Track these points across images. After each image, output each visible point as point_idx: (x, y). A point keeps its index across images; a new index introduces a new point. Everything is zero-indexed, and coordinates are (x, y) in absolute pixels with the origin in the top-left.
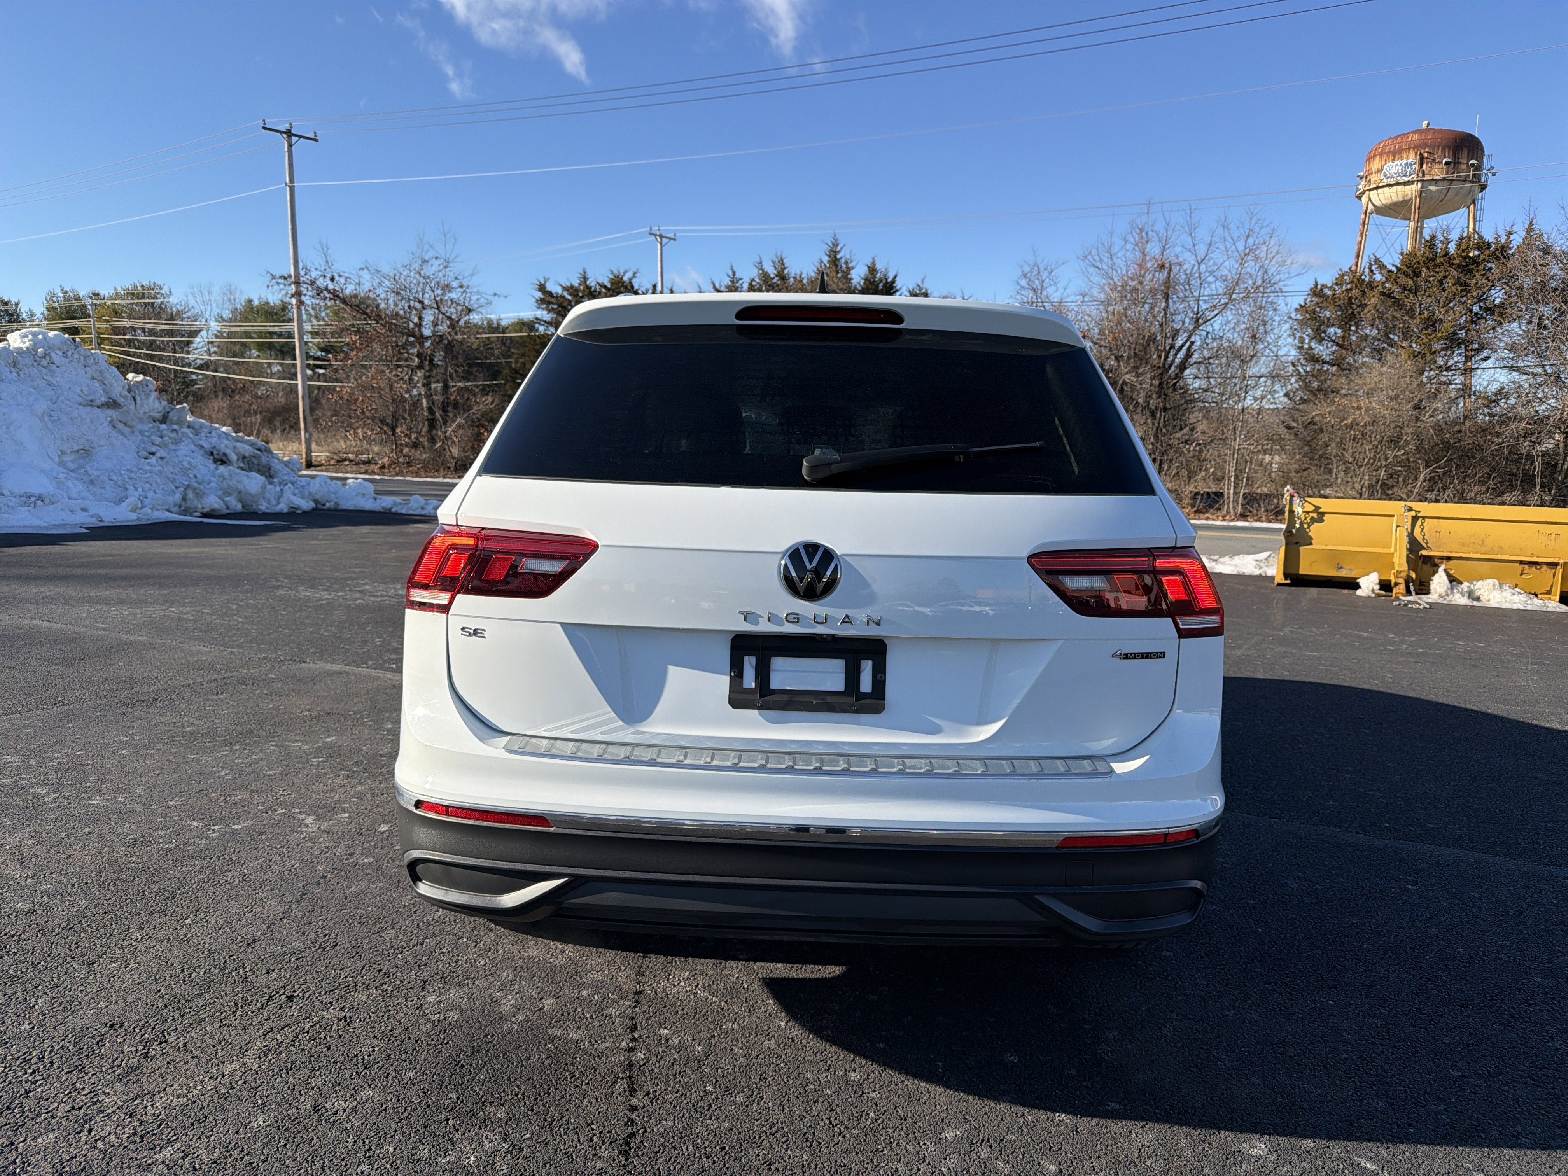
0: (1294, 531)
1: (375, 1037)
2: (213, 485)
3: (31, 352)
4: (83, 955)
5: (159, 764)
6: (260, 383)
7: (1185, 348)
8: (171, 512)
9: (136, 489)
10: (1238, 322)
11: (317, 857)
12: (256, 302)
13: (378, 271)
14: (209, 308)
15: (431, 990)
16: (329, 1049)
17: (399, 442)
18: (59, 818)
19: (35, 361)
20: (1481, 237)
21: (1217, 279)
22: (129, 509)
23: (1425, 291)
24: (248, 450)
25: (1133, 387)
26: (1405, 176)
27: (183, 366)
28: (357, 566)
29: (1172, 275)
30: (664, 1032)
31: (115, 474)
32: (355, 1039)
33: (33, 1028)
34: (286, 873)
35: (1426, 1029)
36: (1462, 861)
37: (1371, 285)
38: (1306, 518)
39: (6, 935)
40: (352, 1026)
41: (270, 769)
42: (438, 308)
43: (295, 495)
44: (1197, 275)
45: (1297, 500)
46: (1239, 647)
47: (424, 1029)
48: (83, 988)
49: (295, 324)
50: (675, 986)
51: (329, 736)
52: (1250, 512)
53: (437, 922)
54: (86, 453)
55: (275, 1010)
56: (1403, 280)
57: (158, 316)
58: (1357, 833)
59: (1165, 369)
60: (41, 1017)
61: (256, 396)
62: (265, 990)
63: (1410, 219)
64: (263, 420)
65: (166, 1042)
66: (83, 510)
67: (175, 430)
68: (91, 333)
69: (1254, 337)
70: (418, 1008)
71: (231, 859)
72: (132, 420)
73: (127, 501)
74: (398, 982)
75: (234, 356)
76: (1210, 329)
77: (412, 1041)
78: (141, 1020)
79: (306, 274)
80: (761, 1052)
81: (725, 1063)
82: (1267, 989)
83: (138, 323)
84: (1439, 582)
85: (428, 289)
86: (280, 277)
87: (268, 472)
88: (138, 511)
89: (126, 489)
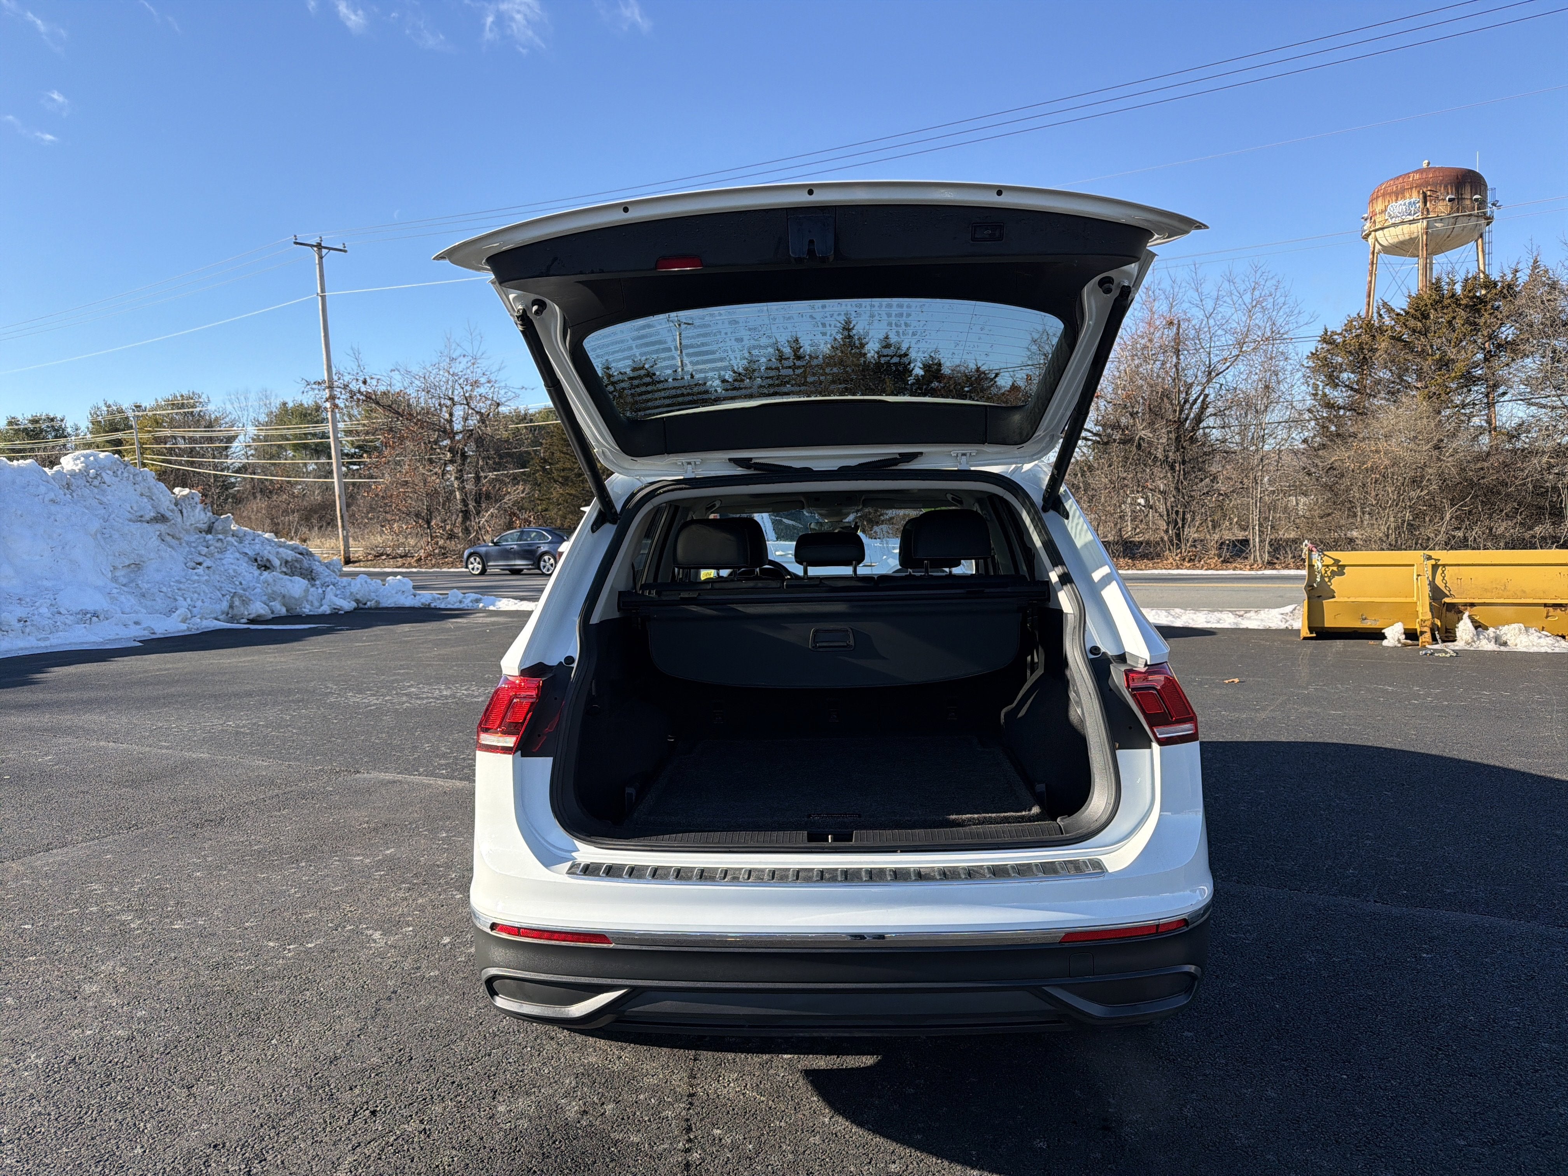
0: (1315, 585)
1: (453, 1148)
2: (258, 590)
3: (84, 473)
4: (182, 1079)
5: (232, 885)
6: (297, 483)
7: (1199, 401)
8: (219, 620)
9: (185, 599)
10: (1251, 372)
11: (386, 972)
12: (290, 405)
13: (408, 372)
14: (246, 413)
15: (501, 1100)
16: (412, 1161)
17: (434, 535)
18: (146, 944)
19: (88, 482)
20: (1487, 276)
21: (1226, 332)
22: (180, 619)
23: (1435, 332)
24: (290, 555)
25: (1150, 443)
26: (1410, 214)
27: (222, 470)
28: (402, 667)
29: (1181, 331)
30: (717, 1132)
31: (165, 586)
32: (435, 1150)
33: (145, 1152)
34: (359, 989)
35: (1435, 1099)
36: (1476, 926)
37: (1381, 330)
38: (1326, 572)
39: (110, 1062)
40: (432, 1138)
41: (336, 885)
42: (468, 404)
43: (336, 596)
44: (1206, 329)
45: (1315, 555)
46: (1263, 709)
47: (497, 1138)
48: (185, 1111)
49: (330, 425)
50: (725, 1087)
51: (388, 849)
52: (1277, 559)
53: (502, 1032)
54: (137, 567)
55: (361, 1125)
56: (1412, 323)
57: (197, 424)
58: (1375, 901)
59: (1181, 423)
60: (151, 1141)
61: (293, 496)
62: (350, 1106)
63: (1418, 256)
64: (301, 519)
65: (265, 1160)
66: (136, 623)
67: (220, 540)
68: (133, 444)
69: (1267, 387)
70: (490, 1118)
71: (307, 978)
72: (180, 532)
73: (178, 612)
74: (471, 1093)
75: (270, 459)
76: (1223, 381)
77: (488, 1150)
78: (240, 1139)
79: (339, 379)
80: (807, 1148)
81: (774, 1159)
82: (1283, 1065)
83: (179, 432)
84: (1464, 629)
85: (457, 386)
86: (315, 383)
87: (310, 575)
88: (188, 621)
89: (176, 600)
